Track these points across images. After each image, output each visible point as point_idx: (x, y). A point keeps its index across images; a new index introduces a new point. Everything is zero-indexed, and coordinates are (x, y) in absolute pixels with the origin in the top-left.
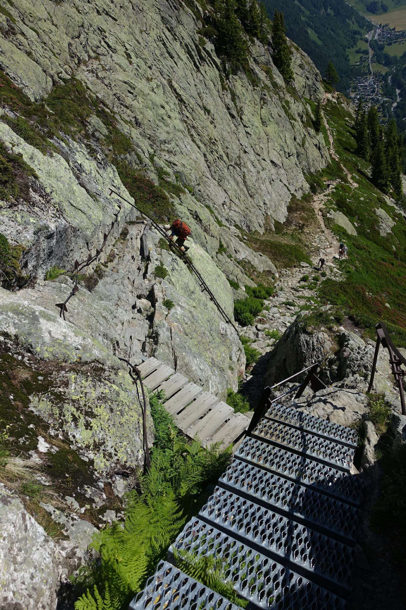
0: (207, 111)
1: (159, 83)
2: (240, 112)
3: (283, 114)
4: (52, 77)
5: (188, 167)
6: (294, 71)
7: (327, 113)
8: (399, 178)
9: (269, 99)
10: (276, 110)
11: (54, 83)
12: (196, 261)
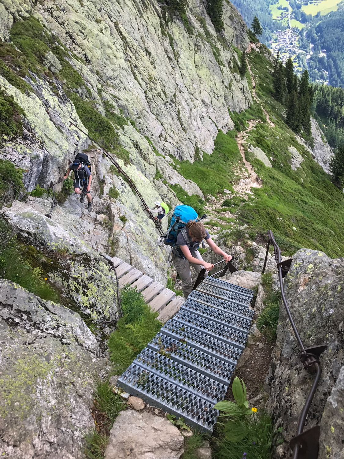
0: (149, 53)
1: (107, 25)
2: (177, 56)
3: (214, 60)
4: (13, 14)
5: (131, 102)
6: (224, 21)
7: (252, 61)
8: (309, 121)
9: (203, 46)
10: (208, 56)
11: (15, 19)
12: (138, 185)
